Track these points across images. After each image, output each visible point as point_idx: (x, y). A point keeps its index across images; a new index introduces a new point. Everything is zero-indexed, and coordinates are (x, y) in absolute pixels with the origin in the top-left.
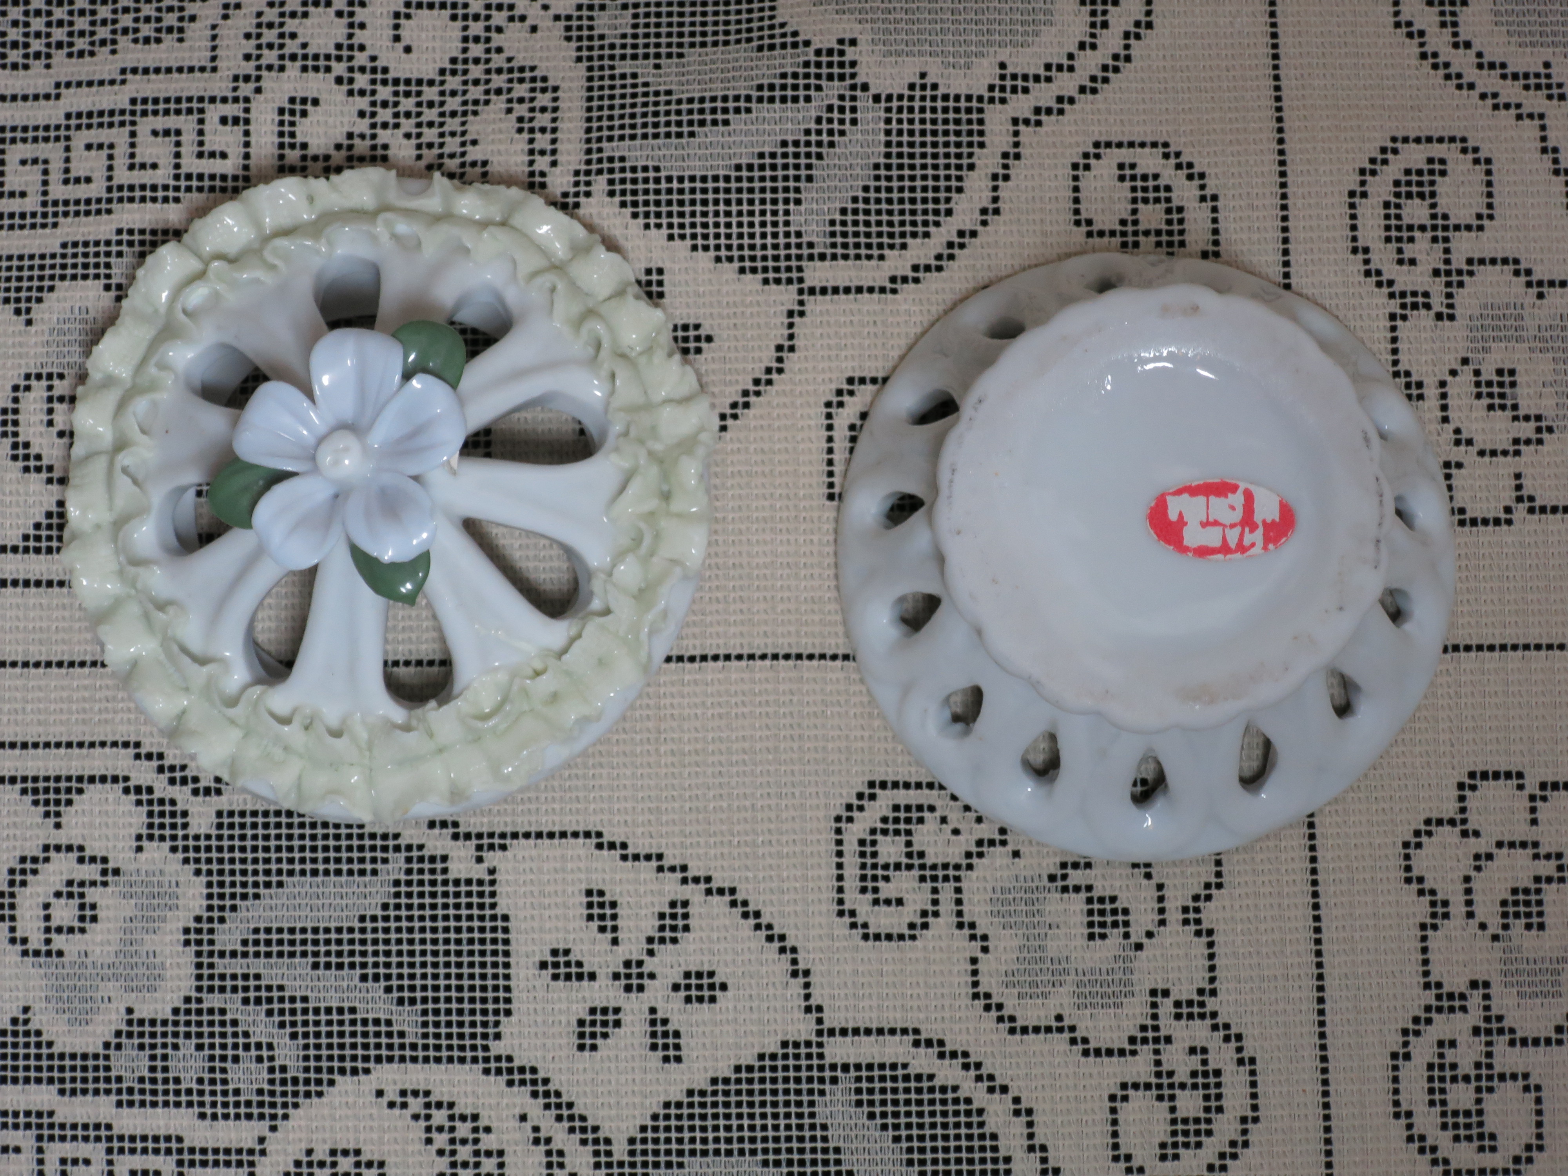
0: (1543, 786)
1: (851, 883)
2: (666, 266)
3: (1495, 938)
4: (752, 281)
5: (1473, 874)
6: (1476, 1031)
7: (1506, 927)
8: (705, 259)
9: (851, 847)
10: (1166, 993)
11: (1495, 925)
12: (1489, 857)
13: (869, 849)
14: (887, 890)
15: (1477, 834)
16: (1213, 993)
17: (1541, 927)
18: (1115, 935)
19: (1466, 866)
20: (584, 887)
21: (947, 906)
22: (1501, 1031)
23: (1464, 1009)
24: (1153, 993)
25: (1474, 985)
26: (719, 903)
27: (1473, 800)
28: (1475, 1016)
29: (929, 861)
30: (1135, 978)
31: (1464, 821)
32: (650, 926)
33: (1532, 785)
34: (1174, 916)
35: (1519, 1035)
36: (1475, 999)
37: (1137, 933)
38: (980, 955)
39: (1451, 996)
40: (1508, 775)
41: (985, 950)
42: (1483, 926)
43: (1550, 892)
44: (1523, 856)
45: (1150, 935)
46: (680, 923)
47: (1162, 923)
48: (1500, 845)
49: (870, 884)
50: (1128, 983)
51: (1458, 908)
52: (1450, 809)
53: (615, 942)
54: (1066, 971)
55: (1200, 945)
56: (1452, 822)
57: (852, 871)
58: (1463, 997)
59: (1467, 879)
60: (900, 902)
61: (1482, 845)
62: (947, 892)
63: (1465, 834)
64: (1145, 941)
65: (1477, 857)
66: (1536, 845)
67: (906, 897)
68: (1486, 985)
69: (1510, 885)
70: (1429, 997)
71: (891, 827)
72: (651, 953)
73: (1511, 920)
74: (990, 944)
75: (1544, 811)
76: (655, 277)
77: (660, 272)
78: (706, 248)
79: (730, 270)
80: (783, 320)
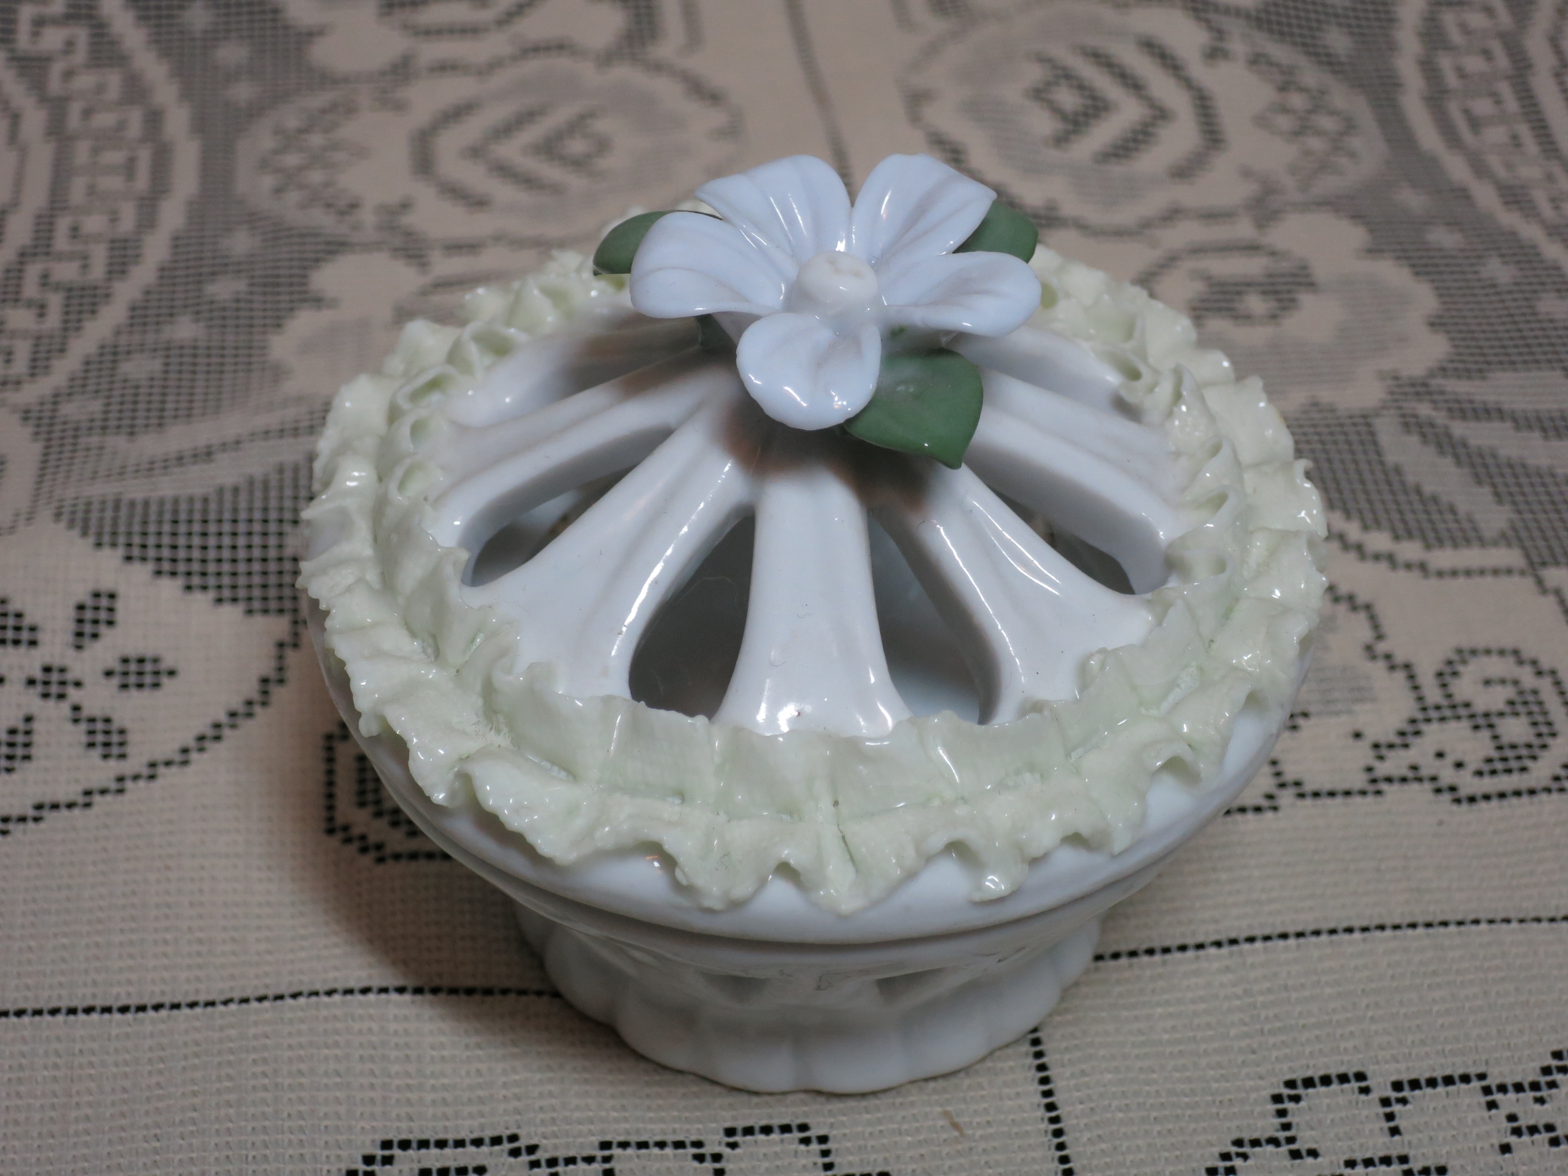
0: (1397, 1086)
2: (121, 590)
4: (233, 612)
8: (170, 587)
15: (1313, 1153)
27: (1299, 1114)
31: (1291, 1140)
33: (1380, 1087)
40: (1343, 1078)
48: (1350, 1164)
52: (1269, 1126)
56: (1274, 1142)
61: (1324, 1166)
63: (1296, 1155)
66: (1404, 1159)
75: (1407, 1116)
76: (104, 602)
77: (112, 596)
78: (174, 574)
79: (202, 600)
80: (273, 651)
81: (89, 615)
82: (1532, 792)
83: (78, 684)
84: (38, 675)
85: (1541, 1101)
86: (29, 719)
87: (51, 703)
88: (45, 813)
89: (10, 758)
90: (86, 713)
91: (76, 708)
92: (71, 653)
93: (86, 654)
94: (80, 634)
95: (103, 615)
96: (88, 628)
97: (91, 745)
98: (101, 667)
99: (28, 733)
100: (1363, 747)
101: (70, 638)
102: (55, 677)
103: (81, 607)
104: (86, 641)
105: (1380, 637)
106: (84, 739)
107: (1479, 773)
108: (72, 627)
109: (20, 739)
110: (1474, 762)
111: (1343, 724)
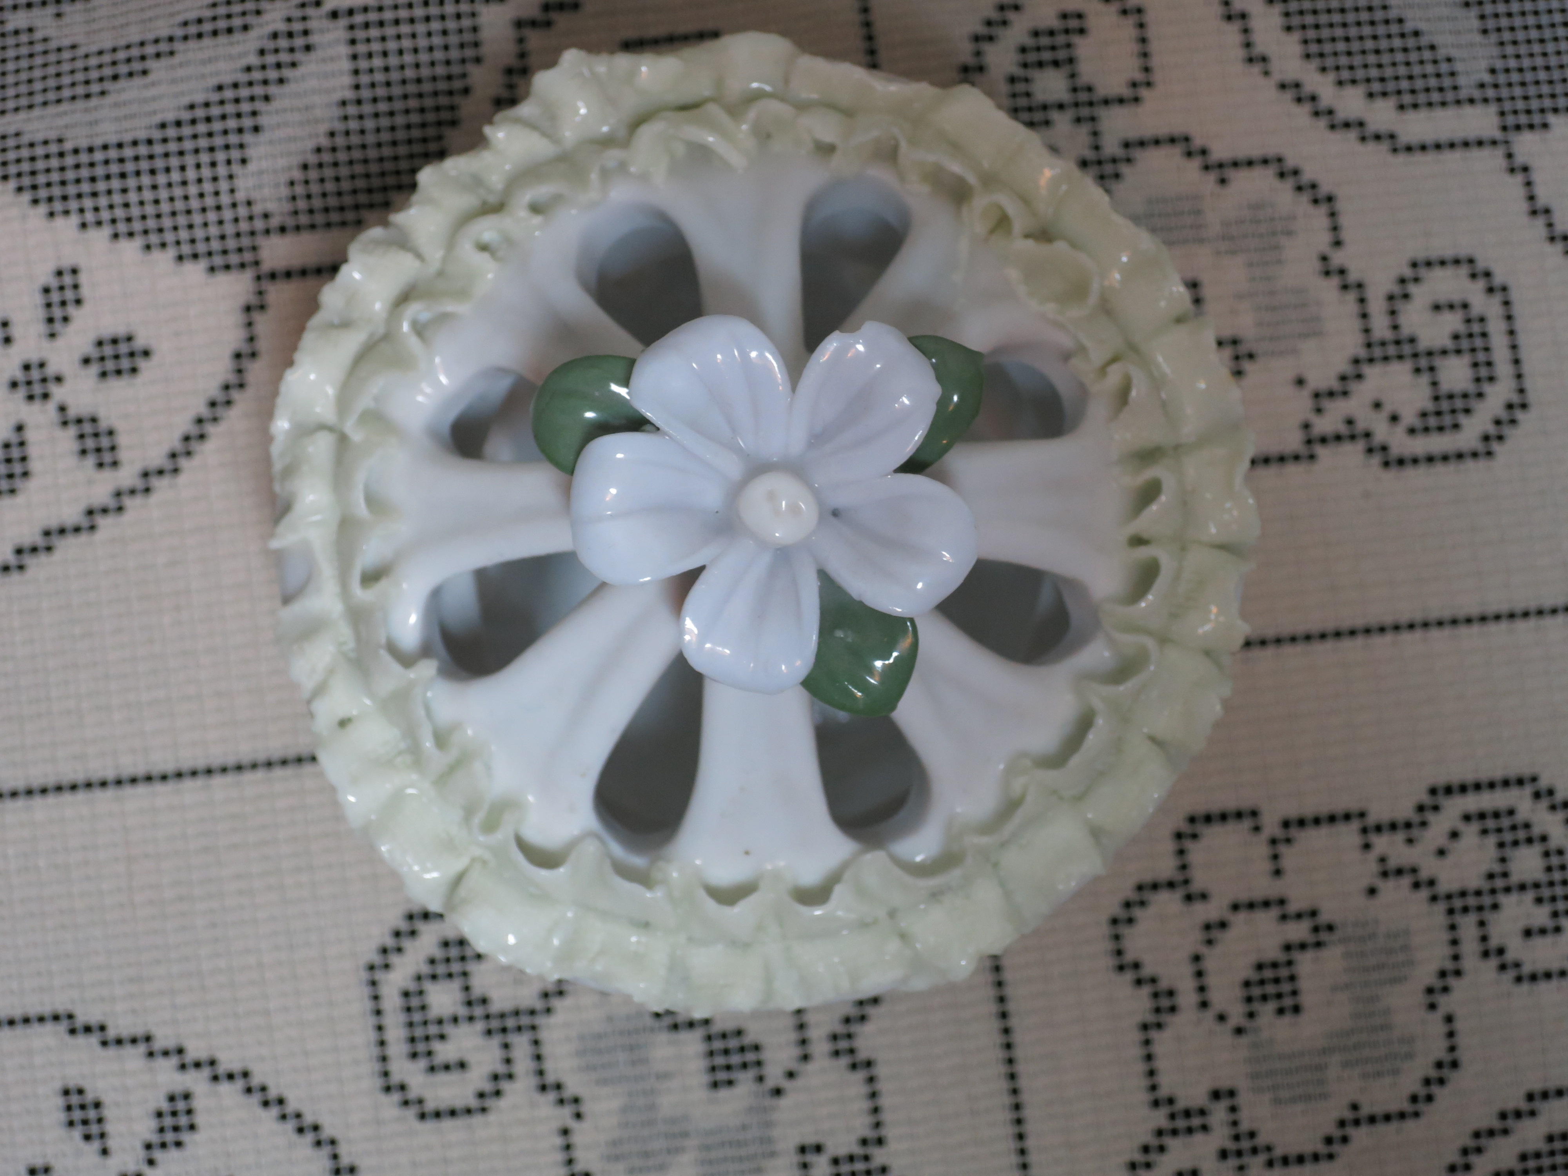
0: (1286, 824)
1: (397, 1048)
2: (82, 262)
3: (1239, 1031)
4: (195, 271)
5: (1204, 950)
6: (1224, 1154)
7: (1251, 1015)
8: (131, 249)
9: (392, 1001)
10: (818, 1149)
11: (1237, 1014)
12: (1223, 925)
13: (415, 1002)
14: (445, 1052)
15: (1204, 896)
16: (880, 1141)
17: (1296, 1009)
18: (745, 1080)
19: (1193, 940)
20: (58, 1085)
21: (523, 1064)
22: (1255, 1151)
23: (1205, 1128)
24: (803, 1150)
25: (1216, 1095)
26: (229, 1091)
27: (1197, 853)
28: (1220, 1137)
29: (495, 1007)
30: (776, 1133)
31: (1186, 882)
32: (146, 1129)
33: (1271, 826)
34: (820, 1047)
35: (1278, 1152)
36: (1219, 1114)
37: (774, 1074)
38: (572, 1124)
39: (1187, 1114)
40: (1239, 815)
41: (578, 1116)
42: (1222, 1018)
43: (1305, 963)
44: (1266, 919)
45: (791, 1075)
46: (183, 1121)
47: (806, 1058)
48: (1235, 907)
49: (421, 1047)
50: (767, 1141)
51: (1187, 998)
52: (1166, 868)
53: (105, 1152)
54: (685, 1135)
55: (856, 1083)
56: (1171, 885)
57: (396, 1033)
58: (1202, 1112)
59: (1197, 958)
60: (462, 1065)
61: (1211, 911)
62: (521, 1045)
63: (1189, 898)
64: (785, 1084)
65: (1208, 927)
66: (1282, 902)
67: (470, 1058)
68: (1232, 1093)
69: (1253, 959)
70: (1159, 1117)
71: (441, 969)
72: (151, 1162)
73: (1257, 1006)
74: (585, 1108)
75: (1290, 857)
76: (68, 280)
77: (74, 271)
78: (131, 234)
79: (164, 259)
80: (239, 318)
81: (55, 297)
82: (1460, 456)
83: (59, 379)
84: (20, 375)
85: (1410, 841)
86: (20, 428)
87: (37, 406)
88: (56, 541)
89: (10, 476)
90: (72, 413)
91: (62, 409)
92: (46, 344)
93: (60, 342)
94: (50, 320)
95: (69, 295)
96: (57, 312)
97: (84, 452)
98: (77, 356)
99: (22, 444)
100: (1305, 394)
101: (42, 328)
102: (35, 374)
103: (47, 290)
104: (58, 326)
105: (1338, 243)
106: (75, 446)
107: (1412, 431)
108: (41, 313)
109: (15, 453)
110: (1409, 417)
111: (1286, 370)
